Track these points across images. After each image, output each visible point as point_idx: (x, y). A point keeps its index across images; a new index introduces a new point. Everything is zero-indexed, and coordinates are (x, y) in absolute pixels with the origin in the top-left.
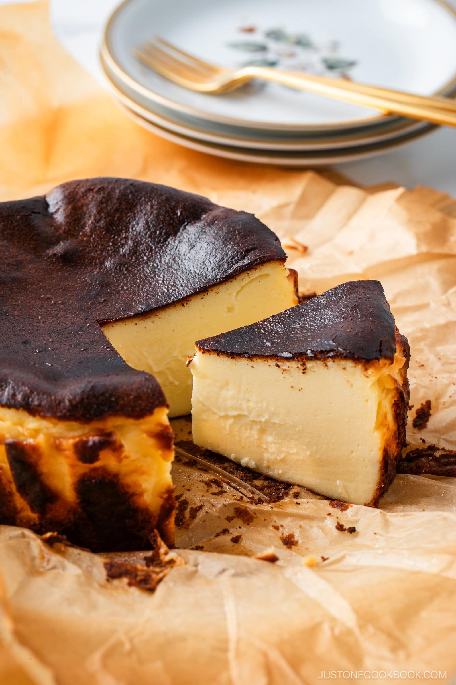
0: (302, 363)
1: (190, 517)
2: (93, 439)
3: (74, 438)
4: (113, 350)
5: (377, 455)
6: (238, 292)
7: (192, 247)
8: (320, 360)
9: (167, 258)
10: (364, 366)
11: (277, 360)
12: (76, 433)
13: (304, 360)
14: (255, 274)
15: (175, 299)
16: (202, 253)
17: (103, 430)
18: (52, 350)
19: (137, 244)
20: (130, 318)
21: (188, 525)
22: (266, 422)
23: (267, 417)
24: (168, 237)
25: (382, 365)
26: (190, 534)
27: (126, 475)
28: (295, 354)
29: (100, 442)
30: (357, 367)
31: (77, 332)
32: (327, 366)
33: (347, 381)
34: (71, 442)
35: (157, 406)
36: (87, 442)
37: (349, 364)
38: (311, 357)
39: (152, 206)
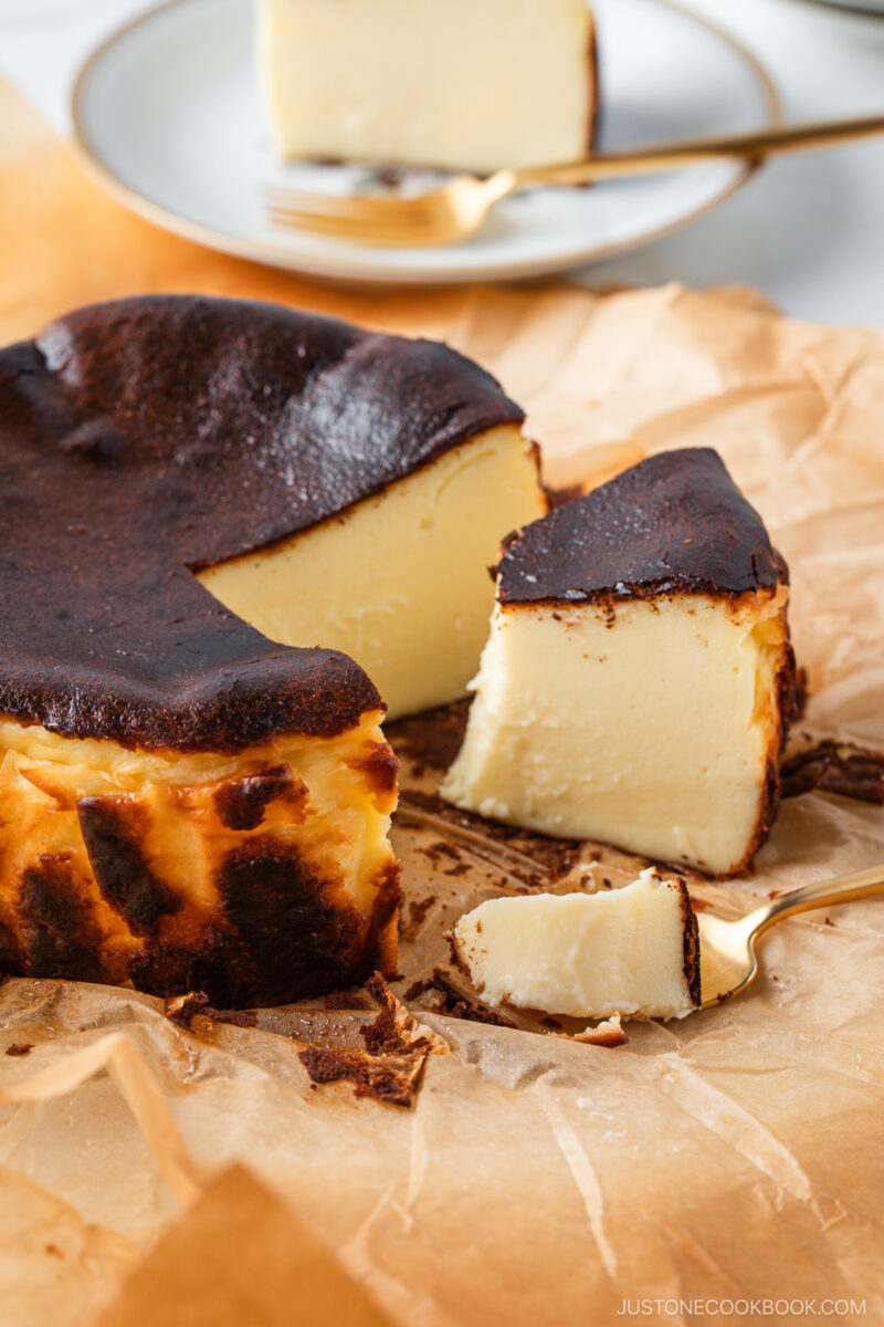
0: (606, 608)
1: (413, 921)
2: (249, 782)
3: (211, 783)
4: (231, 616)
5: (755, 769)
6: (441, 490)
7: (340, 410)
8: (643, 599)
9: (293, 438)
10: (731, 604)
11: (556, 606)
12: (215, 775)
13: (611, 602)
14: (470, 452)
15: (327, 512)
16: (363, 423)
17: (265, 763)
18: (118, 626)
19: (230, 416)
20: (245, 554)
21: (413, 934)
22: (531, 727)
23: (533, 716)
24: (287, 397)
25: (760, 601)
26: (419, 950)
27: (310, 846)
28: (593, 591)
29: (264, 786)
30: (717, 607)
31: (153, 589)
32: (656, 609)
33: (698, 636)
34: (207, 792)
35: (363, 709)
36: (240, 788)
37: (701, 603)
38: (626, 595)
39: (249, 341)
